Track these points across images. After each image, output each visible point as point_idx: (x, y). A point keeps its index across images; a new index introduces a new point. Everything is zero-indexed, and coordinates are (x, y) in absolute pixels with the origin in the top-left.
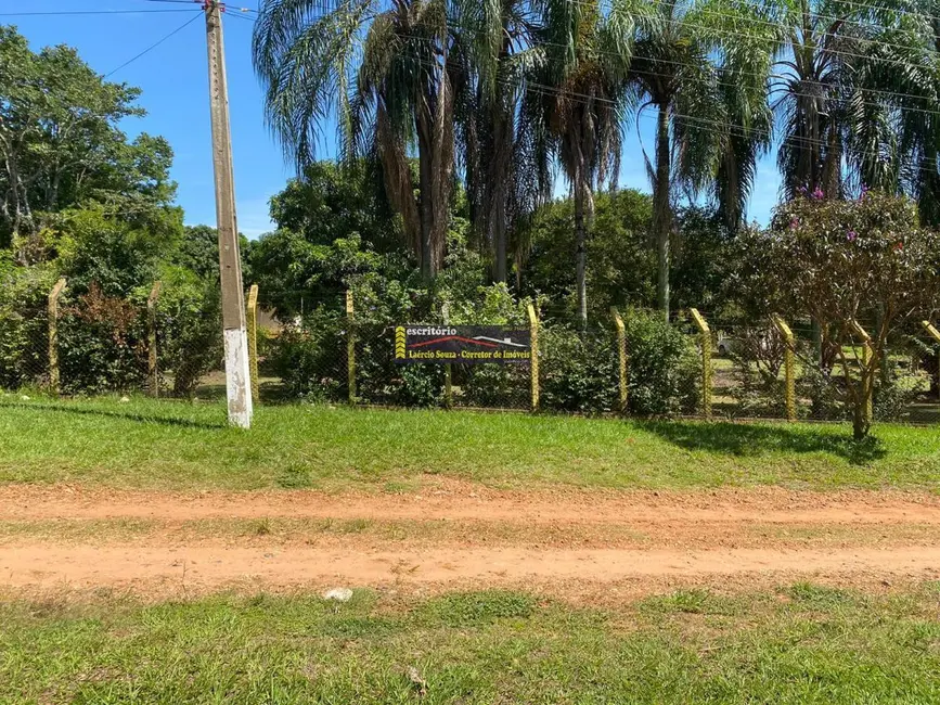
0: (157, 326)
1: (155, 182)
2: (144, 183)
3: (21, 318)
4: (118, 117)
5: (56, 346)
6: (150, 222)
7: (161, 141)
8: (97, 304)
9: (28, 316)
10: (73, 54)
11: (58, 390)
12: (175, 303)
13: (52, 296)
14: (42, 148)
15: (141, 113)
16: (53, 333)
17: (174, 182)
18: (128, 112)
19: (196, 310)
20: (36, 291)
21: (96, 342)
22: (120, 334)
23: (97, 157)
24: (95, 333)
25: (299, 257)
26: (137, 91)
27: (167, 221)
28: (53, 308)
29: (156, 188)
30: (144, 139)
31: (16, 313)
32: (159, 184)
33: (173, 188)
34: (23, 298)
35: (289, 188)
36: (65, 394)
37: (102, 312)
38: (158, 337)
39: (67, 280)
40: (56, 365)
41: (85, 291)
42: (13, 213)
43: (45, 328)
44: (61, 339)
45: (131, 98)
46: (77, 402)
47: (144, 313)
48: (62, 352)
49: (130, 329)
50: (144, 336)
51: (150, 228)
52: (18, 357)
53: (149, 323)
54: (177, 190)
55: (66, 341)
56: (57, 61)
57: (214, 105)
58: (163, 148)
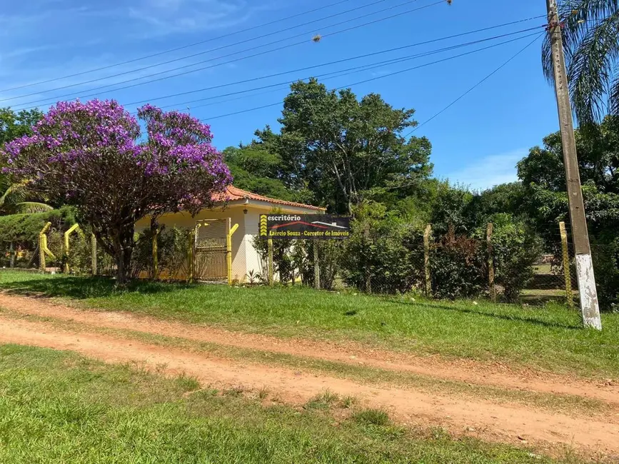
0: (494, 254)
1: (420, 165)
2: (414, 166)
3: (407, 250)
4: (401, 129)
5: (429, 267)
6: (418, 190)
7: (424, 139)
8: (453, 241)
9: (411, 249)
10: (378, 97)
11: (431, 295)
12: (505, 237)
13: (425, 236)
14: (362, 154)
15: (415, 124)
16: (426, 259)
17: (431, 163)
18: (407, 125)
19: (520, 242)
20: (414, 233)
21: (454, 265)
22: (469, 259)
23: (387, 155)
24: (452, 258)
25: (547, 201)
26: (412, 111)
27: (427, 188)
28: (426, 243)
29: (421, 168)
30: (414, 140)
31: (404, 248)
32: (423, 166)
33: (431, 168)
34: (407, 238)
35: (530, 155)
36: (435, 298)
37: (457, 245)
38: (494, 261)
39: (431, 225)
40: (429, 279)
41: (444, 232)
42: (348, 193)
43: (422, 256)
44: (431, 262)
45: (409, 116)
46: (444, 302)
47: (485, 245)
48: (433, 272)
49: (475, 256)
50: (486, 260)
51: (419, 194)
52: (407, 274)
53: (489, 251)
54: (434, 169)
55: (435, 264)
56: (370, 103)
57: (559, 94)
58: (425, 143)
